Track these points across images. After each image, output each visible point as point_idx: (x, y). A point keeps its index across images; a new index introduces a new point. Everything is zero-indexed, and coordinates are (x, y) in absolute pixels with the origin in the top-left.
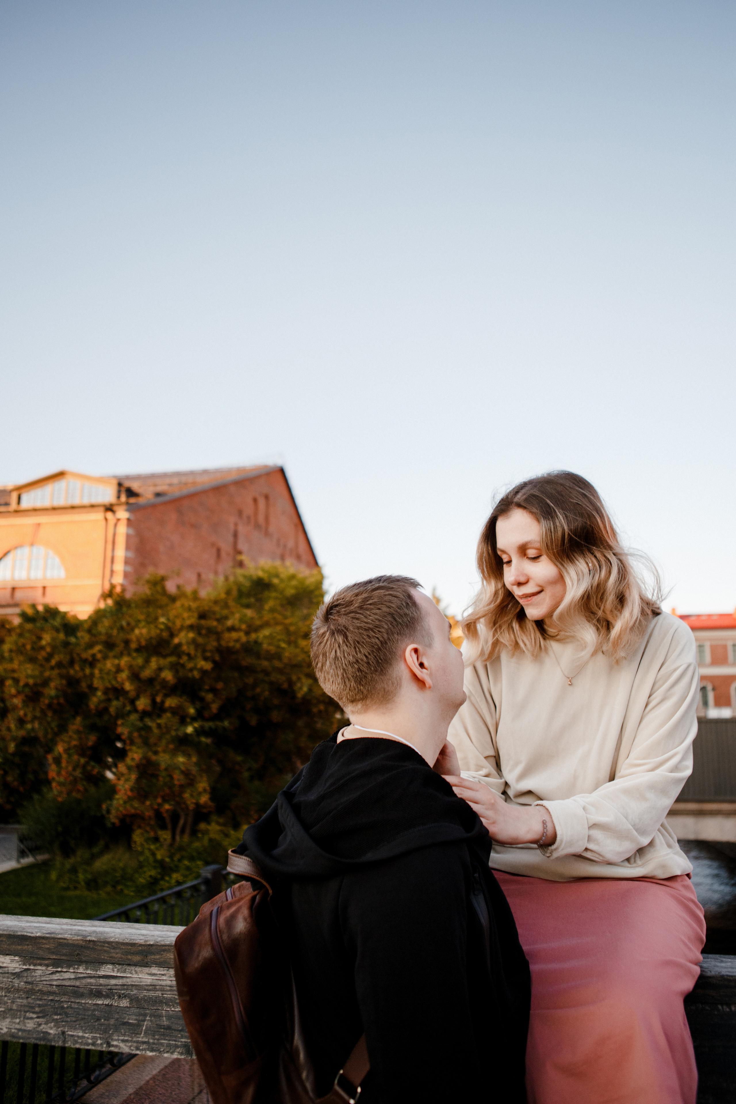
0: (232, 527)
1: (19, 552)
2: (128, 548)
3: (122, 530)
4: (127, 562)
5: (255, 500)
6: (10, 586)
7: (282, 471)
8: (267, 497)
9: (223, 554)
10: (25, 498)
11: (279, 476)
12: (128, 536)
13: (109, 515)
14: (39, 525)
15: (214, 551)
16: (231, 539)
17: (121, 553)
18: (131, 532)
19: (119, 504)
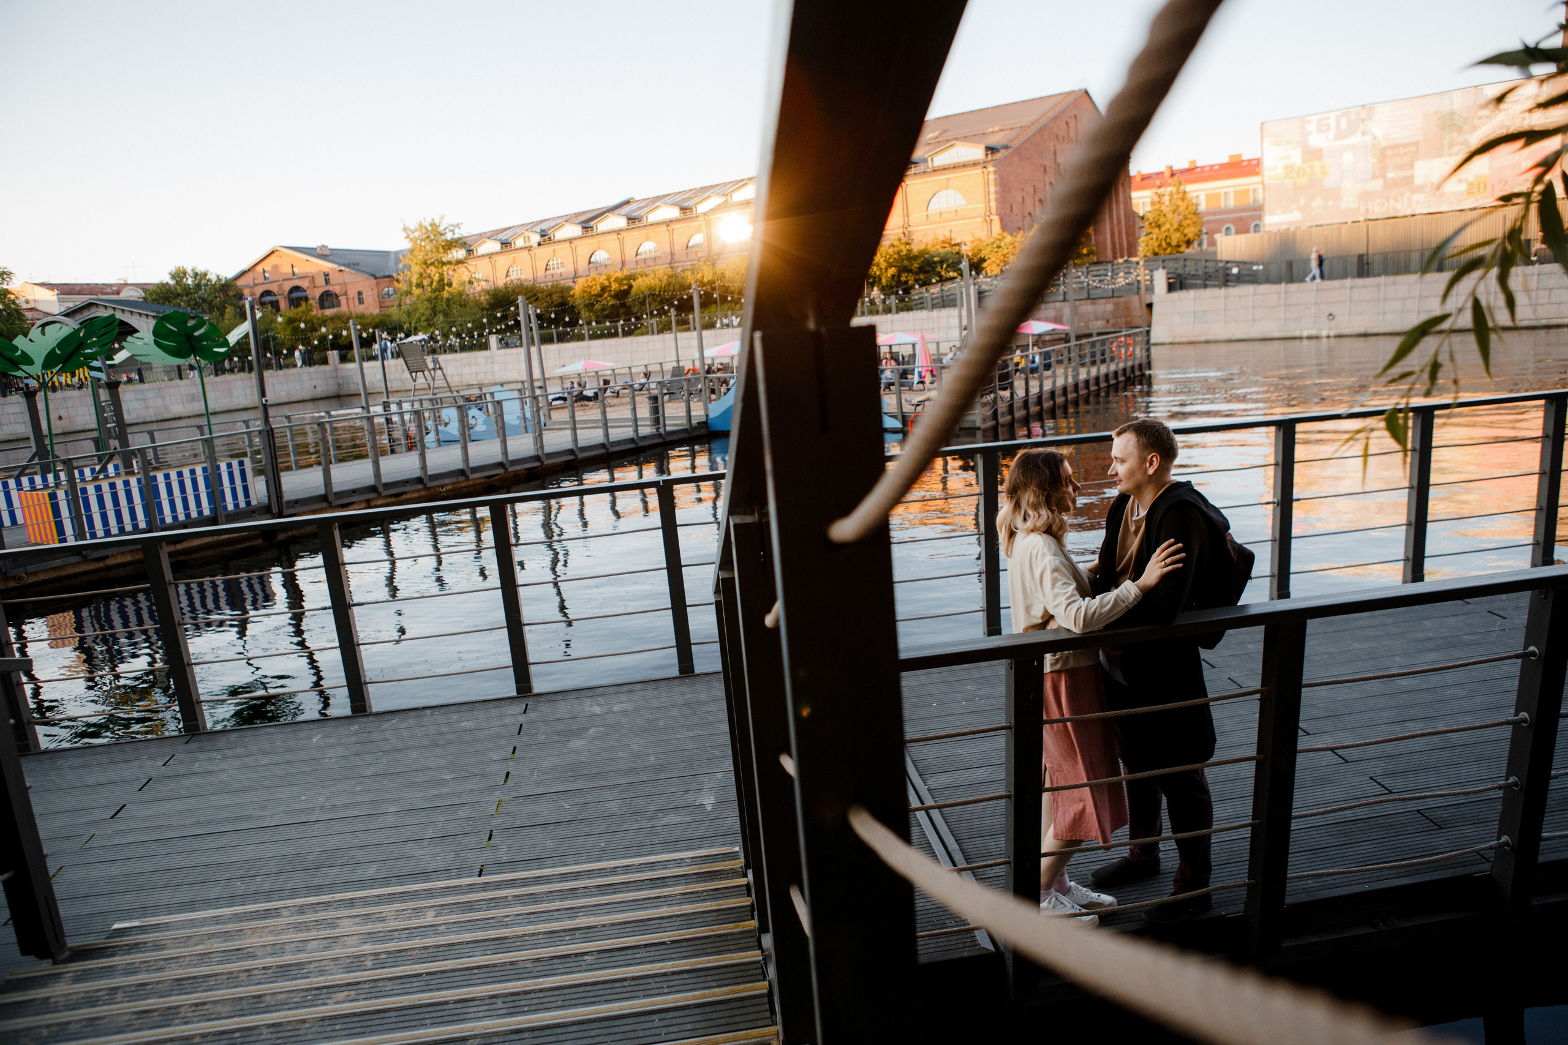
0: (1052, 149)
1: (940, 194)
2: (996, 186)
3: (992, 177)
4: (996, 193)
5: (1067, 123)
6: (938, 212)
7: (1086, 92)
8: (1075, 117)
9: (1048, 169)
10: (935, 159)
11: (1085, 96)
12: (995, 179)
13: (984, 170)
14: (948, 179)
15: (1042, 168)
16: (1052, 156)
17: (992, 189)
18: (997, 176)
19: (988, 162)
